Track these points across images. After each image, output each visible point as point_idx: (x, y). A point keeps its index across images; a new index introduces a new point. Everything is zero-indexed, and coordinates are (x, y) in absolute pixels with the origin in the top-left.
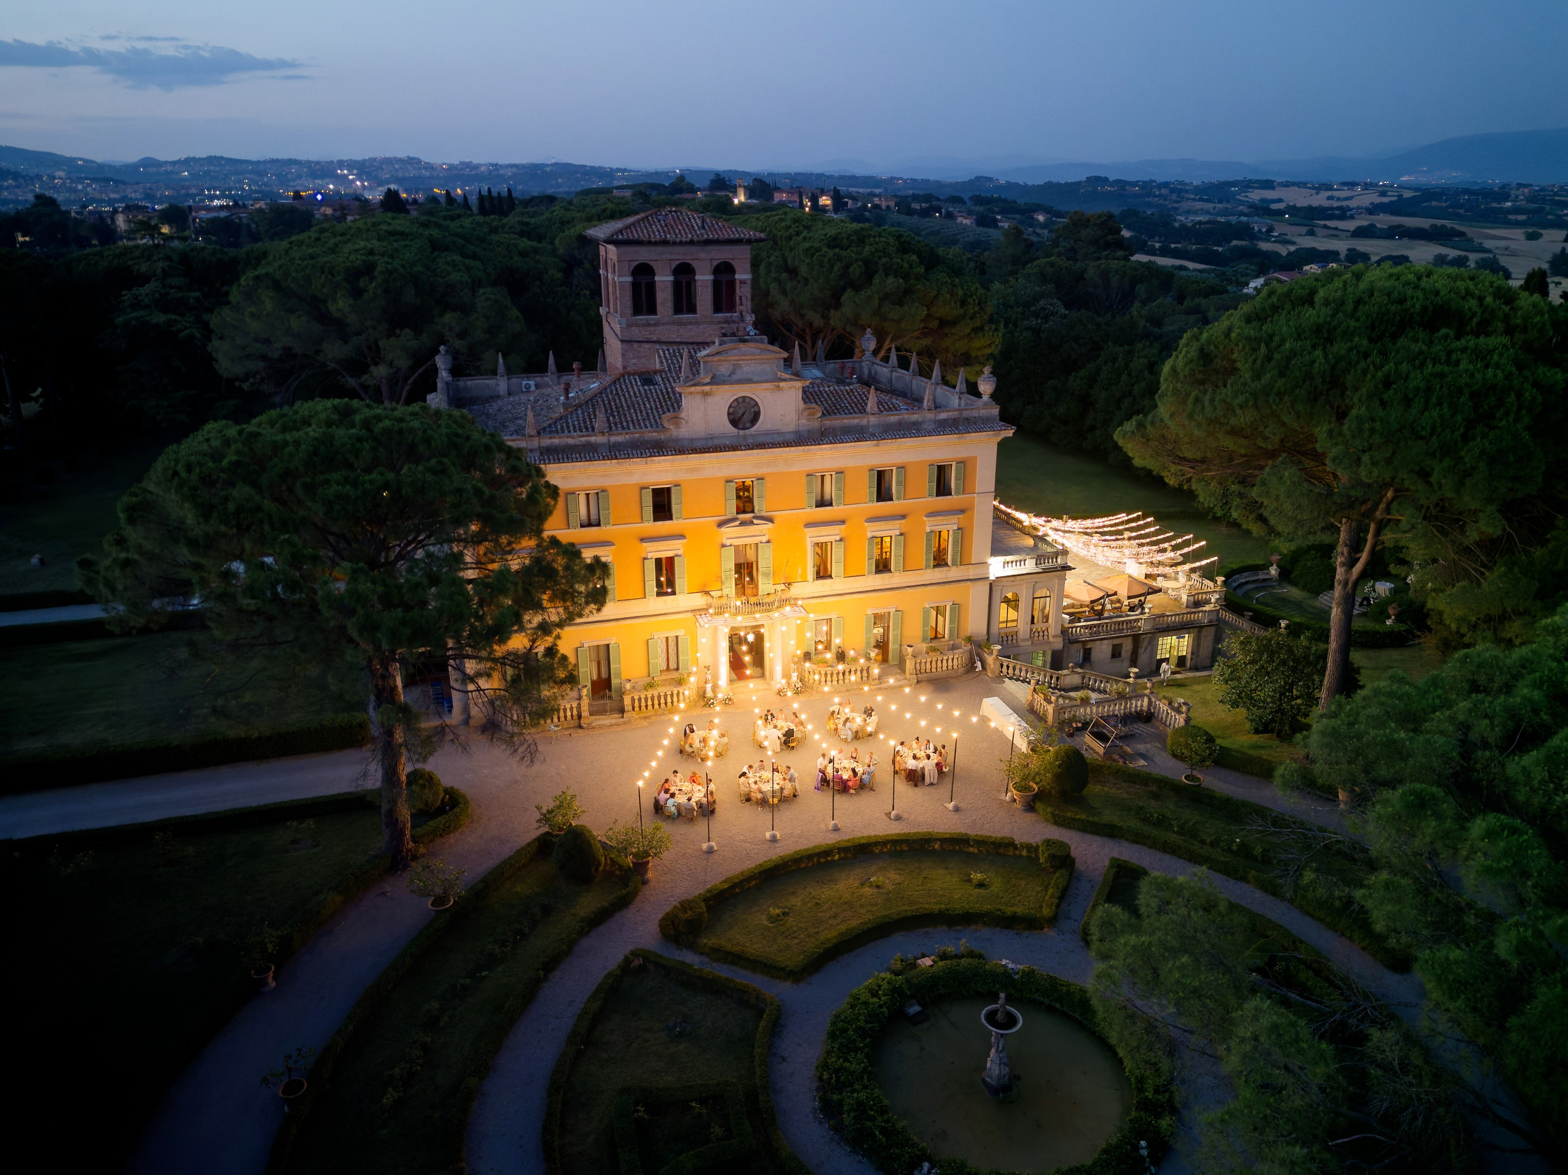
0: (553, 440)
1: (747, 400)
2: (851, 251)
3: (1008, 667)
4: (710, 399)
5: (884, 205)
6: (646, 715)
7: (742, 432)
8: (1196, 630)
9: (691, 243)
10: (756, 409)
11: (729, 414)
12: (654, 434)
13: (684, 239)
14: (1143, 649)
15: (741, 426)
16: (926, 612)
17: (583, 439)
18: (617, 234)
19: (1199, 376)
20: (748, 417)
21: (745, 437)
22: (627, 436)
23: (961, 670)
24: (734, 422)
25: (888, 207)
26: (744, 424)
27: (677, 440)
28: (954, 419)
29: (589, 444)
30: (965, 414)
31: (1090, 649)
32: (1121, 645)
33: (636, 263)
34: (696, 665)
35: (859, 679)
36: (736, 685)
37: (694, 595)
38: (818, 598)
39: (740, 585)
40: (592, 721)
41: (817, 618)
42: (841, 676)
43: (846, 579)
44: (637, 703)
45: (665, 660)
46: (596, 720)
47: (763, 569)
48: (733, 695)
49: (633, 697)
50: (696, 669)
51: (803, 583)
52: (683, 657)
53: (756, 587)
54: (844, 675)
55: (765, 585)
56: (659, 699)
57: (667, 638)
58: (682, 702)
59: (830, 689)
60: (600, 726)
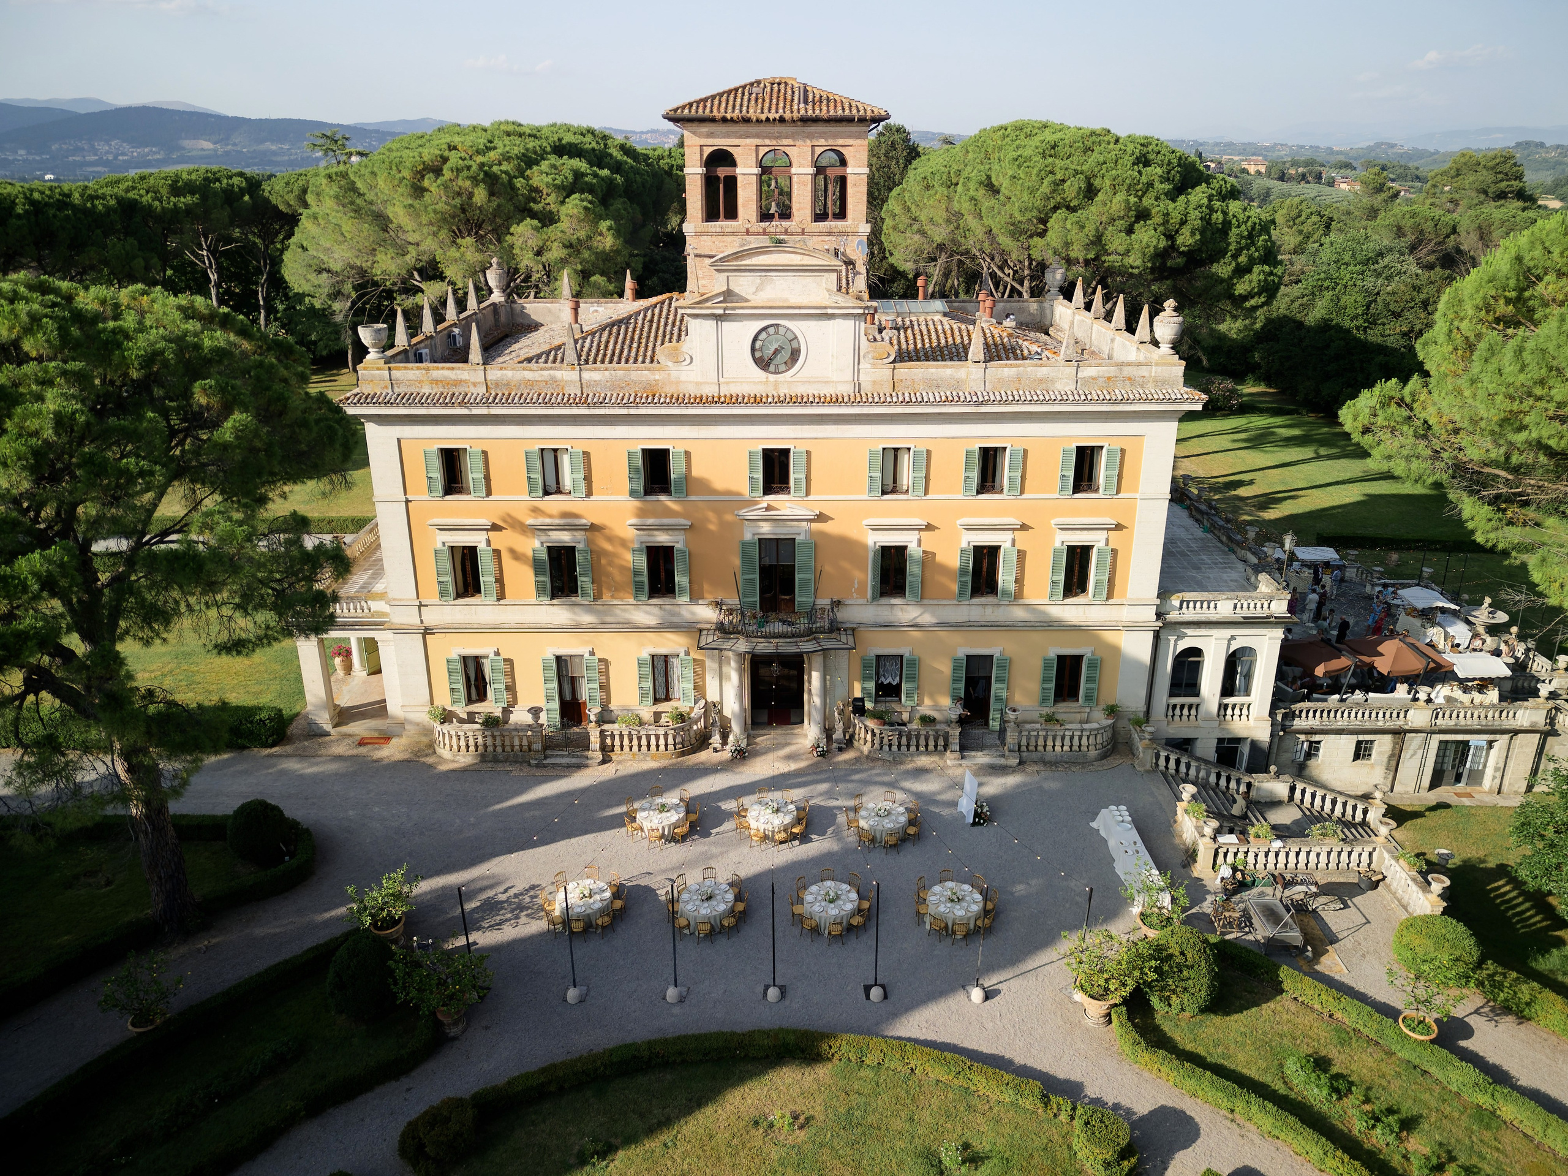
0: (504, 372)
1: (782, 331)
2: (1072, 162)
3: (1167, 759)
4: (726, 326)
5: (1252, 169)
6: (620, 758)
7: (772, 377)
8: (1507, 737)
9: (782, 120)
10: (795, 345)
11: (753, 349)
12: (646, 372)
13: (771, 116)
14: (1410, 752)
15: (772, 368)
16: (1047, 661)
17: (546, 373)
18: (683, 107)
19: (1503, 309)
20: (785, 355)
21: (776, 385)
22: (607, 373)
23: (1093, 753)
24: (763, 363)
25: (1259, 173)
26: (777, 366)
27: (678, 383)
28: (1109, 378)
29: (554, 380)
30: (1128, 371)
31: (1319, 742)
32: (1372, 742)
33: (711, 149)
34: (704, 697)
35: (931, 747)
36: (761, 732)
37: (700, 602)
38: (881, 626)
39: (768, 595)
40: (546, 758)
41: (880, 652)
42: (904, 741)
43: (925, 602)
44: (608, 741)
45: (663, 685)
46: (552, 756)
47: (801, 576)
48: (748, 745)
49: (602, 732)
50: (702, 703)
51: (860, 601)
52: (684, 685)
53: (793, 600)
54: (909, 740)
55: (804, 599)
56: (639, 739)
57: (666, 656)
58: (671, 747)
59: (886, 757)
60: (554, 766)
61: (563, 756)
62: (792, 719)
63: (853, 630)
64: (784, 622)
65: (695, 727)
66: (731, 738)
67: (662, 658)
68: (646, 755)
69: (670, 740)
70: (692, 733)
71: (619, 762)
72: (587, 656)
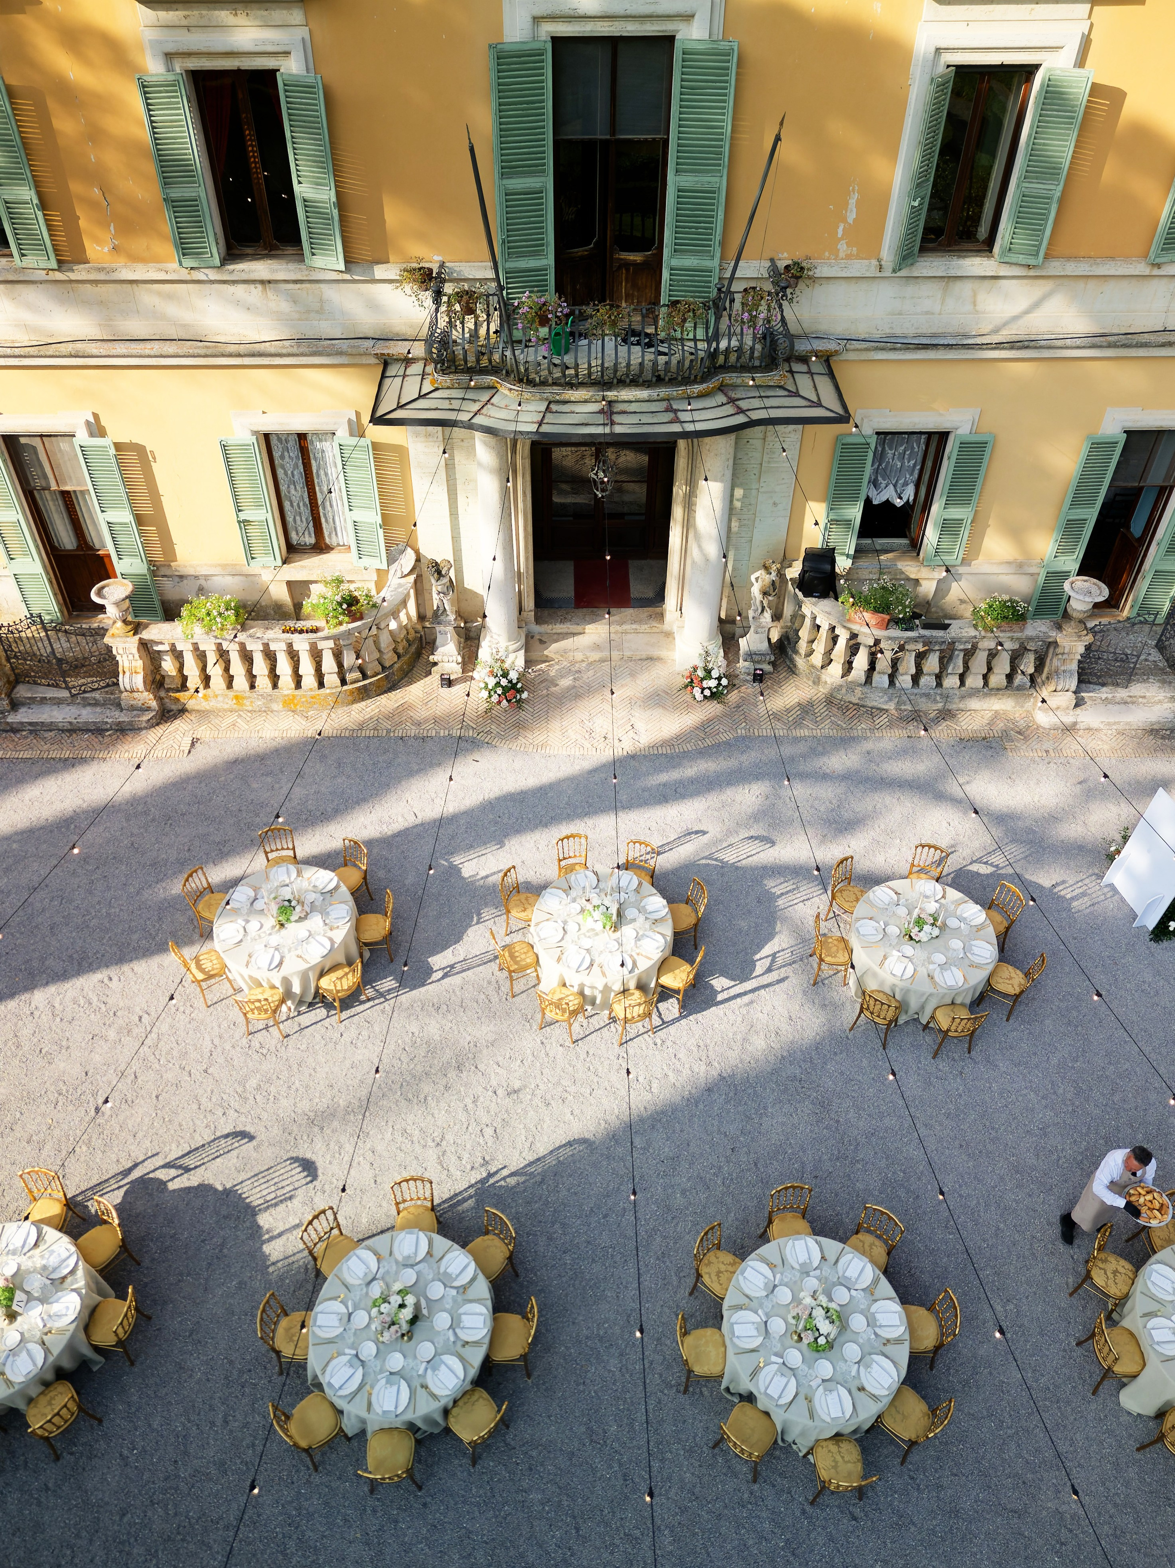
6: (207, 706)
34: (411, 543)
35: (998, 679)
36: (560, 628)
37: (380, 272)
38: (908, 347)
39: (581, 251)
40: (15, 705)
41: (891, 423)
42: (932, 664)
43: (1055, 267)
44: (168, 666)
45: (306, 512)
46: (31, 702)
47: (688, 181)
48: (529, 663)
49: (144, 645)
50: (408, 560)
51: (859, 268)
52: (357, 515)
53: (654, 266)
54: (945, 661)
55: (690, 261)
56: (247, 658)
57: (302, 437)
58: (332, 679)
59: (876, 700)
60: (36, 729)
61: (58, 702)
62: (636, 589)
63: (827, 359)
64: (630, 336)
65: (393, 625)
66: (485, 653)
67: (293, 443)
68: (271, 699)
69: (329, 664)
70: (385, 640)
71: (203, 714)
72: (82, 437)
